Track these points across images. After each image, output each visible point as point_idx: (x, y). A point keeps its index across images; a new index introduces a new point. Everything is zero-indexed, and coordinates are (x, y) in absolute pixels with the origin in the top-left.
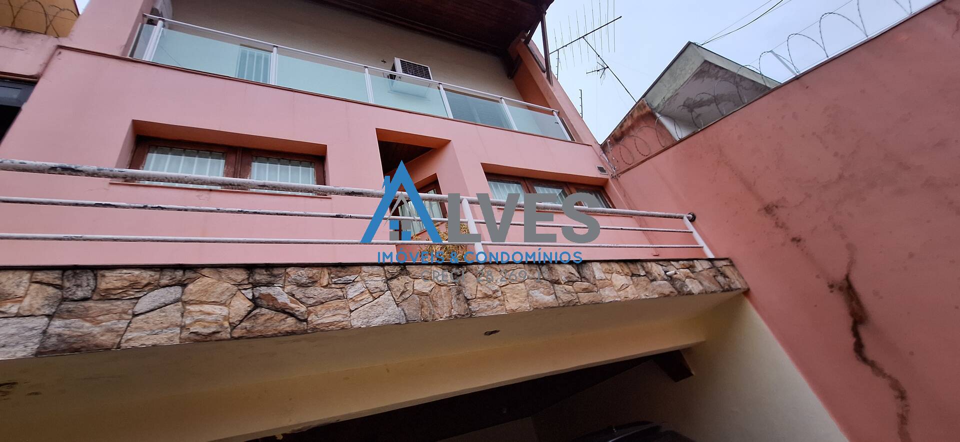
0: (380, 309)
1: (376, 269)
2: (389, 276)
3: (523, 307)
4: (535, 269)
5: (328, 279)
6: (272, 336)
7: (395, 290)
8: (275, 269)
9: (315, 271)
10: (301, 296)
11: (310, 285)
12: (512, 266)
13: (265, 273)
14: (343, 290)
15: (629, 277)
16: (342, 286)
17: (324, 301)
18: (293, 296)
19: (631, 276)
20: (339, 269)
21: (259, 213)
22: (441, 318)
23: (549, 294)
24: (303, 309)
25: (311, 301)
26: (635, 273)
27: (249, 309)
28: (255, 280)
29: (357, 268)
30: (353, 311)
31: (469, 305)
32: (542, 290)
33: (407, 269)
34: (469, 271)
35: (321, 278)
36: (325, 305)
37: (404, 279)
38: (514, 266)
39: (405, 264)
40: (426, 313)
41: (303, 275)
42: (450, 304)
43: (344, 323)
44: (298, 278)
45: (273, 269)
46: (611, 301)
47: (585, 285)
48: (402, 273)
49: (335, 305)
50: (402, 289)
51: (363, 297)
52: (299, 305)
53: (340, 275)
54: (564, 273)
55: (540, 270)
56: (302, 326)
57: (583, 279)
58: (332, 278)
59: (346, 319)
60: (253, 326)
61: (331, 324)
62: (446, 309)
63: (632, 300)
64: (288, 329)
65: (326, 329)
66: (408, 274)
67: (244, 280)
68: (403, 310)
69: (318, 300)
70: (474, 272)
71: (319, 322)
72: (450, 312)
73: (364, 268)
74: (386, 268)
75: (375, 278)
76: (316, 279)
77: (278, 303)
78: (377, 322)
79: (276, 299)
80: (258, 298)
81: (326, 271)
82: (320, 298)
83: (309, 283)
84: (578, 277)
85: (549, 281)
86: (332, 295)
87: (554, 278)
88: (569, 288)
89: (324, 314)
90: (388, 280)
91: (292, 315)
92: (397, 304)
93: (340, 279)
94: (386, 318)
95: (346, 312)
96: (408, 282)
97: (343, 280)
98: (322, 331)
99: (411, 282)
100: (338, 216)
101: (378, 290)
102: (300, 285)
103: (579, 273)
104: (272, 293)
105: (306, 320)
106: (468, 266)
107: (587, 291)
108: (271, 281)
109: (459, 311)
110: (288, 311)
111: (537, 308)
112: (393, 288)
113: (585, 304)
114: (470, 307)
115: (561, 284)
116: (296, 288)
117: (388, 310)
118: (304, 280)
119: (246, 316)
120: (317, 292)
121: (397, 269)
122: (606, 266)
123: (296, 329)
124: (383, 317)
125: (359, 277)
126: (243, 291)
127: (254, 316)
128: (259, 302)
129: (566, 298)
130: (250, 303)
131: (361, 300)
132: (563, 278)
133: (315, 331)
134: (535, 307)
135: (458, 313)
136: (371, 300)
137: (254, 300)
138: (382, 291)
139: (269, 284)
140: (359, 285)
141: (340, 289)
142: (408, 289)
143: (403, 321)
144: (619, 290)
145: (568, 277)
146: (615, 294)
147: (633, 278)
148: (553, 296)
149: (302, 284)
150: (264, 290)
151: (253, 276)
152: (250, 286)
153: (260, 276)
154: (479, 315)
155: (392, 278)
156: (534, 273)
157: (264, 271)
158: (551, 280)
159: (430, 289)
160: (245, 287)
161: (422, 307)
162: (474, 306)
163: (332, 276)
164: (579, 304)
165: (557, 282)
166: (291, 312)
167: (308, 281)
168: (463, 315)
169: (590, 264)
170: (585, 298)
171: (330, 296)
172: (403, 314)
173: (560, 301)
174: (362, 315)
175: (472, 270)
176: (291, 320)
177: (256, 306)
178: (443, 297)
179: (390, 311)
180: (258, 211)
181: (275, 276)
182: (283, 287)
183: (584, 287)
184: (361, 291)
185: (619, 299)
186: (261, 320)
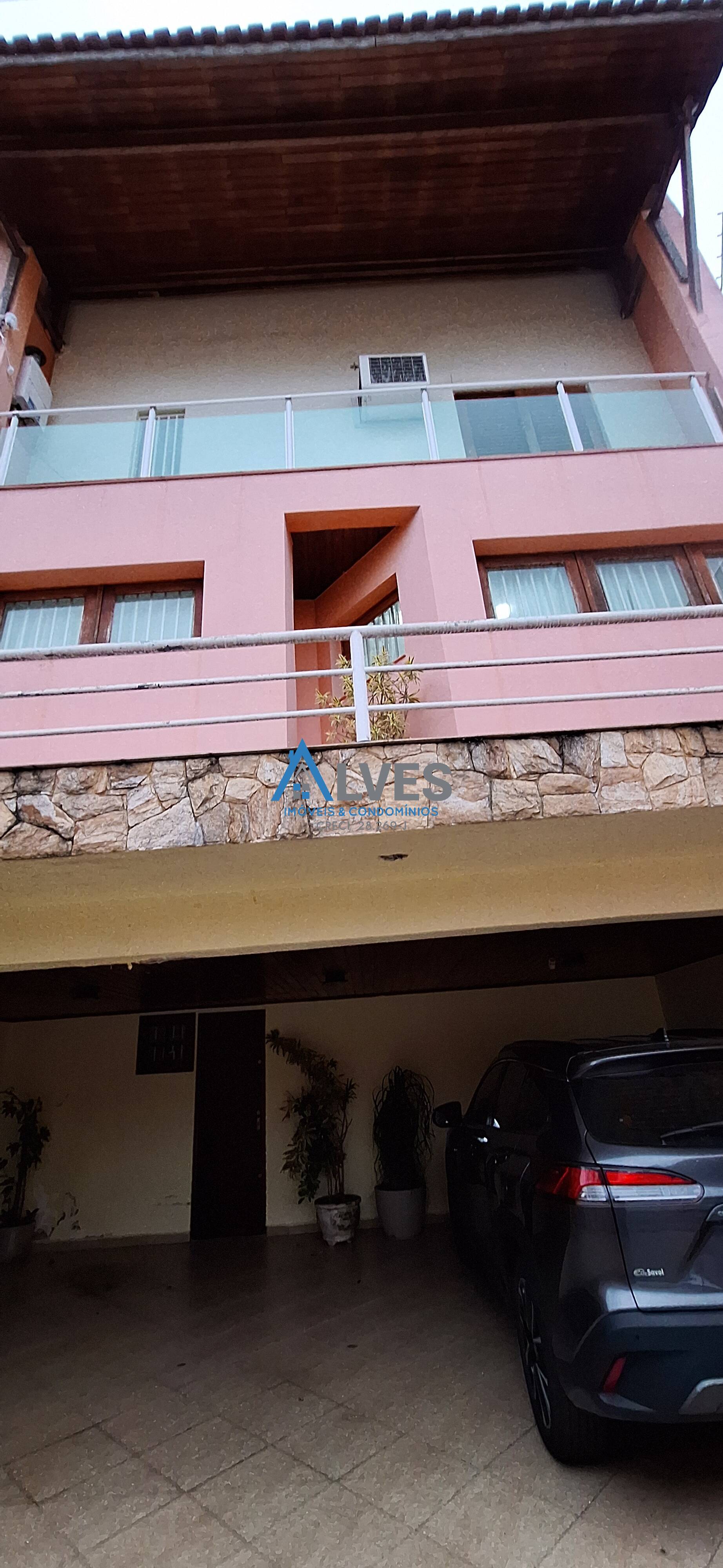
0: (168, 824)
1: (174, 764)
2: (190, 775)
3: (412, 822)
4: (459, 751)
5: (106, 783)
6: (30, 858)
7: (195, 796)
8: (44, 772)
9: (90, 772)
10: (70, 807)
11: (81, 791)
12: (411, 749)
13: (32, 777)
14: (124, 798)
15: (695, 761)
16: (123, 792)
17: (96, 814)
18: (61, 807)
19: (701, 758)
20: (122, 768)
21: (42, 695)
22: (258, 838)
23: (476, 798)
24: (68, 823)
25: (80, 815)
26: (714, 750)
27: (10, 824)
28: (19, 788)
29: (146, 766)
30: (132, 827)
31: (310, 818)
32: (462, 790)
33: (221, 763)
34: (326, 761)
35: (97, 782)
36: (97, 819)
37: (212, 779)
38: (414, 749)
39: (217, 756)
40: (236, 831)
41: (73, 779)
42: (277, 818)
43: (117, 844)
44: (68, 783)
45: (41, 772)
46: (624, 812)
47: (570, 778)
48: (213, 769)
49: (108, 819)
50: (205, 795)
51: (148, 808)
52: (66, 819)
53: (122, 777)
54: (522, 758)
55: (471, 753)
56: (65, 846)
57: (566, 768)
58: (112, 781)
59: (119, 839)
60: (9, 846)
61: (100, 845)
62: (268, 826)
63: (684, 809)
64: (49, 851)
65: (93, 851)
66: (220, 770)
67: (7, 788)
68: (201, 826)
69: (89, 812)
70: (333, 762)
71: (85, 842)
72: (275, 828)
73: (157, 765)
74: (189, 763)
75: (170, 779)
76: (90, 784)
77: (41, 816)
78: (159, 844)
79: (39, 813)
80: (21, 810)
81: (105, 771)
82: (91, 810)
83: (81, 789)
84: (556, 765)
85: (485, 774)
86: (108, 805)
87: (495, 768)
88: (529, 786)
89: (93, 832)
90: (189, 781)
91: (56, 832)
92: (196, 819)
93: (120, 782)
94: (176, 838)
95: (122, 828)
96: (217, 783)
97: (124, 784)
98: (89, 853)
99: (222, 782)
100: (140, 688)
101: (171, 796)
102: (70, 793)
103: (561, 755)
104: (35, 804)
105: (72, 839)
106: (325, 753)
107: (568, 790)
108: (38, 788)
109: (291, 829)
110: (50, 826)
111: (441, 824)
112: (193, 794)
113: (553, 817)
114: (311, 821)
115: (511, 778)
116: (64, 796)
117: (179, 826)
118: (73, 786)
119: (5, 833)
120: (90, 802)
121: (206, 762)
122: (637, 738)
123: (58, 850)
124: (171, 836)
125: (148, 779)
126: (6, 802)
127: (14, 832)
128: (22, 815)
129: (510, 805)
130: (12, 817)
131: (144, 812)
132: (517, 767)
133: (80, 853)
134: (438, 822)
135: (287, 832)
136: (160, 811)
137: (16, 813)
138: (176, 798)
139: (35, 792)
140: (146, 789)
141: (120, 797)
142: (215, 794)
143: (199, 843)
144: (658, 787)
145: (531, 764)
146: (642, 796)
147: (706, 761)
148: (485, 803)
149: (73, 791)
150: (27, 800)
151: (19, 781)
152: (15, 794)
153: (27, 782)
154: (324, 834)
155: (195, 778)
156: (454, 760)
157: (31, 774)
158: (490, 772)
159: (249, 793)
160: (9, 796)
161: (232, 821)
162: (319, 821)
163: (111, 778)
164: (540, 817)
165: (503, 776)
166: (54, 827)
167: (79, 787)
168: (297, 835)
169: (594, 737)
170: (557, 805)
171: (104, 807)
172: (200, 832)
173: (496, 812)
174: (142, 833)
175: (330, 759)
176: (54, 838)
177: (19, 820)
178: (268, 806)
179: (181, 828)
180: (40, 692)
181: (43, 781)
182: (51, 796)
183: (563, 783)
184: (147, 799)
185: (647, 807)
186: (20, 837)
